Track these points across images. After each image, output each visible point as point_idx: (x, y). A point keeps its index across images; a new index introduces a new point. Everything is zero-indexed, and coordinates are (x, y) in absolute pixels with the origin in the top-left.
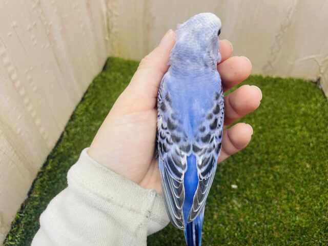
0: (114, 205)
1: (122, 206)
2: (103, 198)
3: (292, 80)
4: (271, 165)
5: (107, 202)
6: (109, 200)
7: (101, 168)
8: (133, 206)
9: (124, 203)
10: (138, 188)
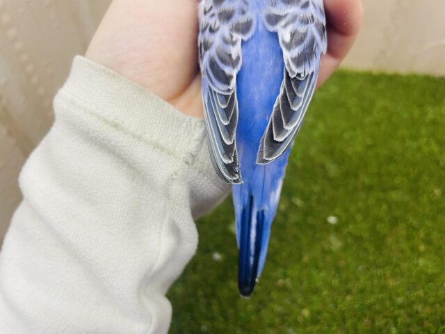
0: (125, 134)
1: (139, 138)
2: (106, 121)
3: (415, 76)
4: (385, 191)
5: (112, 129)
6: (116, 126)
7: (104, 70)
8: (162, 141)
9: (144, 133)
10: (169, 108)
